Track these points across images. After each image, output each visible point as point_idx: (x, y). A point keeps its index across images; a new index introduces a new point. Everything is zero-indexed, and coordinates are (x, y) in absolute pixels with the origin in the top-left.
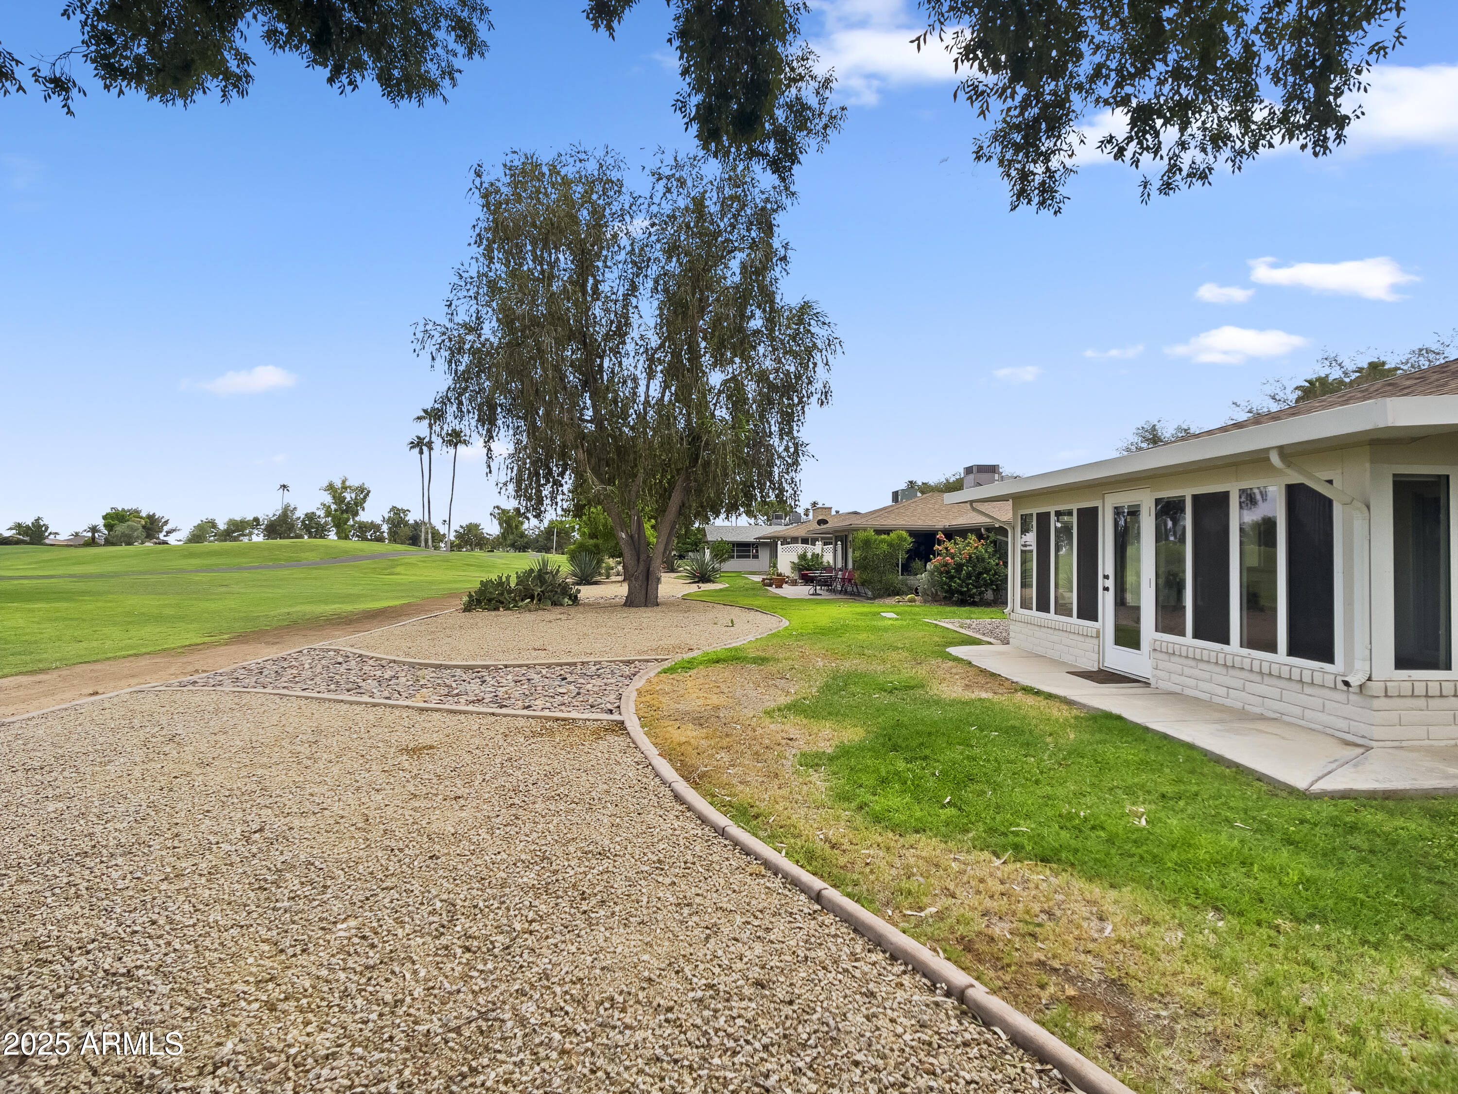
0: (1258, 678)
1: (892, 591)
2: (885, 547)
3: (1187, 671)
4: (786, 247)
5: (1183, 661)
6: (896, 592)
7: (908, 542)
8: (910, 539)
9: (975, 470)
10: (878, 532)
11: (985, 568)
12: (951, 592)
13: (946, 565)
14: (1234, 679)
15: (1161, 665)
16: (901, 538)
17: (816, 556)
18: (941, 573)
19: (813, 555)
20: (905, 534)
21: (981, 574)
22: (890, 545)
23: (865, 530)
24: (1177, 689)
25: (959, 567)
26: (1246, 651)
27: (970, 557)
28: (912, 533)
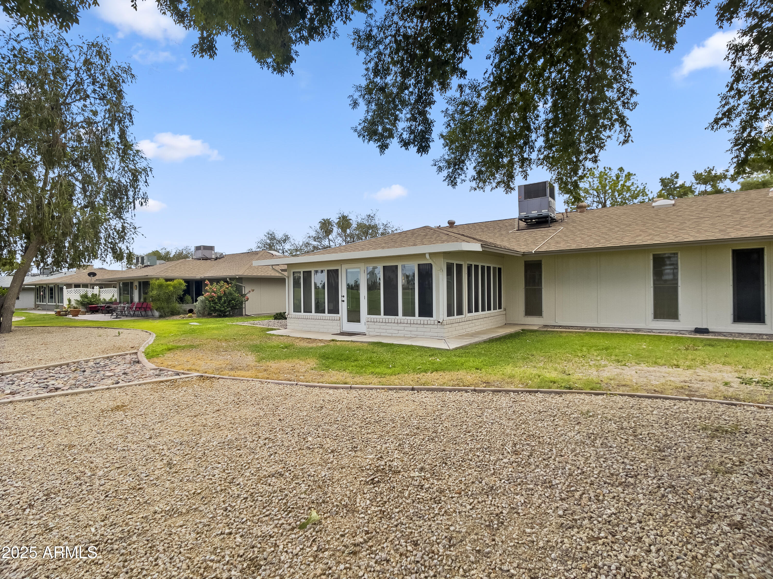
0: (409, 325)
1: (174, 313)
2: (172, 288)
3: (382, 327)
4: (131, 107)
5: (380, 324)
6: (178, 313)
7: (184, 286)
8: (185, 284)
9: (202, 248)
10: (167, 280)
11: (232, 298)
12: (215, 310)
13: (212, 297)
14: (400, 327)
15: (370, 326)
16: (181, 284)
17: (94, 296)
18: (209, 301)
19: (93, 295)
20: (183, 282)
21: (230, 301)
22: (174, 287)
23: (158, 279)
24: (378, 334)
25: (220, 298)
26: (404, 317)
27: (225, 293)
28: (188, 281)
